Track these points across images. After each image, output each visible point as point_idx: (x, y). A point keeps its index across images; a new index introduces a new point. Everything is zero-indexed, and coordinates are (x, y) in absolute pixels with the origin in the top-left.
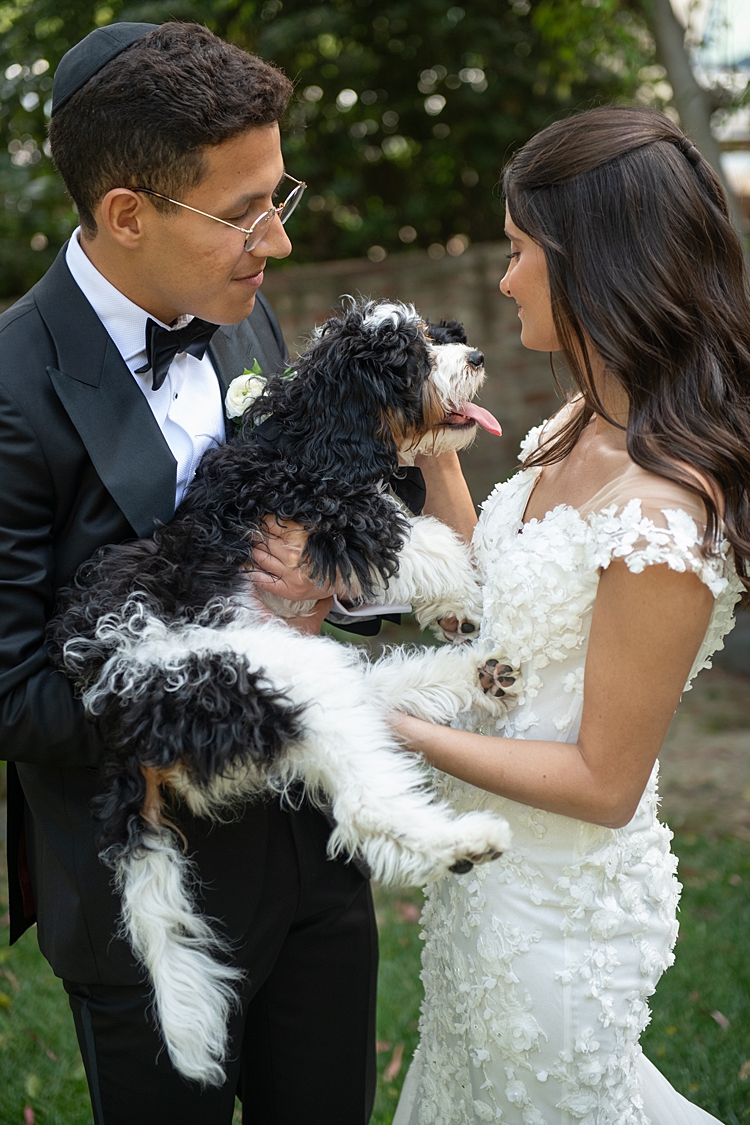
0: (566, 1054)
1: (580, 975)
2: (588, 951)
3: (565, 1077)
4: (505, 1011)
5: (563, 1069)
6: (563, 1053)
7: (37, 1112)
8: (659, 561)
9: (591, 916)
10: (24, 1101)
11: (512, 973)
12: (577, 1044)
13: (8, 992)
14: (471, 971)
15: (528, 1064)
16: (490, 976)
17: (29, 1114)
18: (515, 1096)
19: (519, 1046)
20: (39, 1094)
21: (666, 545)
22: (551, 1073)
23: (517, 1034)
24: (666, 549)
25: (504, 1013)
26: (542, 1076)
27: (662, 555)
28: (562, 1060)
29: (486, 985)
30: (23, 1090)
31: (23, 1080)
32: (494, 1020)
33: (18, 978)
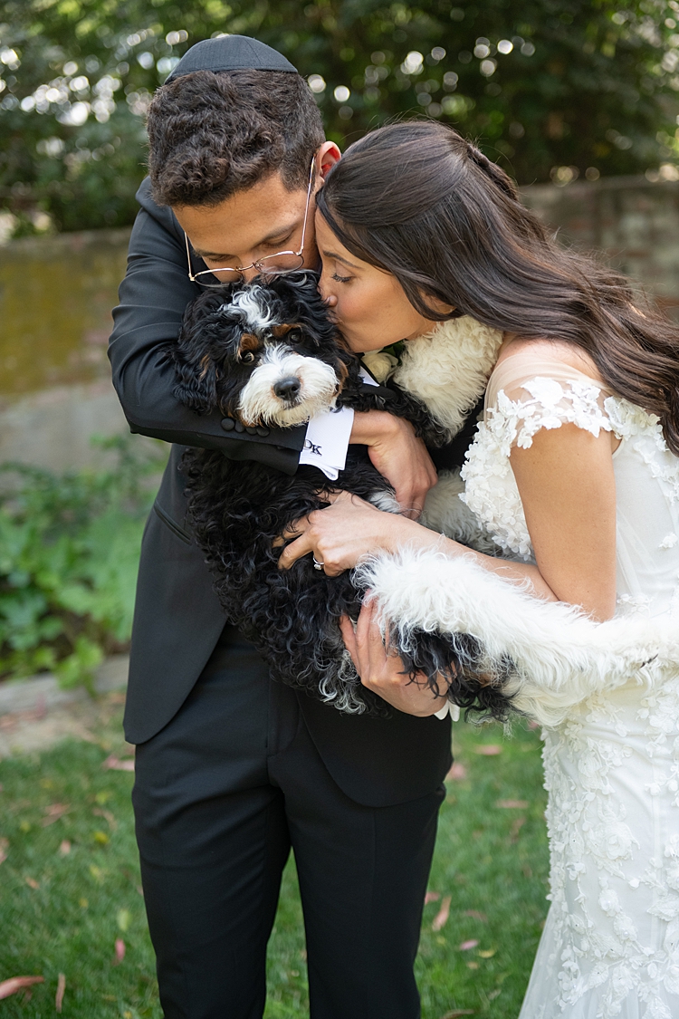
0: (657, 860)
1: (667, 788)
2: (674, 767)
3: (655, 882)
4: (602, 822)
5: (654, 875)
6: (654, 859)
7: (127, 945)
8: (537, 429)
9: (673, 741)
10: (117, 933)
11: (608, 785)
12: (667, 850)
13: (106, 831)
14: (572, 788)
15: (621, 873)
16: (589, 791)
17: (120, 947)
18: (607, 905)
19: (615, 853)
20: (130, 928)
21: (536, 413)
22: (642, 880)
23: (613, 841)
24: (537, 417)
25: (601, 824)
26: (635, 883)
27: (537, 423)
28: (653, 867)
29: (587, 798)
30: (115, 923)
31: (115, 913)
32: (592, 832)
33: (116, 817)
